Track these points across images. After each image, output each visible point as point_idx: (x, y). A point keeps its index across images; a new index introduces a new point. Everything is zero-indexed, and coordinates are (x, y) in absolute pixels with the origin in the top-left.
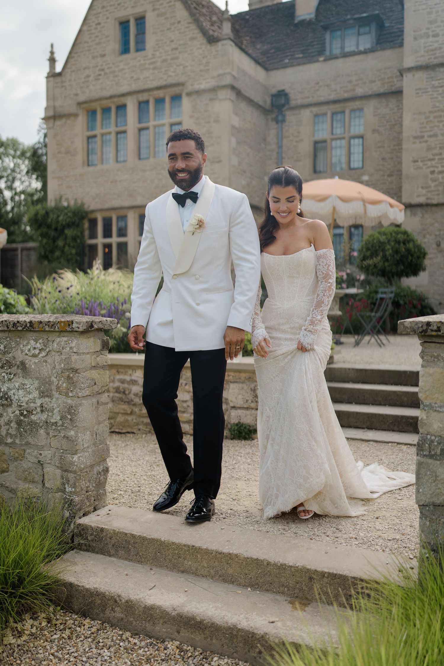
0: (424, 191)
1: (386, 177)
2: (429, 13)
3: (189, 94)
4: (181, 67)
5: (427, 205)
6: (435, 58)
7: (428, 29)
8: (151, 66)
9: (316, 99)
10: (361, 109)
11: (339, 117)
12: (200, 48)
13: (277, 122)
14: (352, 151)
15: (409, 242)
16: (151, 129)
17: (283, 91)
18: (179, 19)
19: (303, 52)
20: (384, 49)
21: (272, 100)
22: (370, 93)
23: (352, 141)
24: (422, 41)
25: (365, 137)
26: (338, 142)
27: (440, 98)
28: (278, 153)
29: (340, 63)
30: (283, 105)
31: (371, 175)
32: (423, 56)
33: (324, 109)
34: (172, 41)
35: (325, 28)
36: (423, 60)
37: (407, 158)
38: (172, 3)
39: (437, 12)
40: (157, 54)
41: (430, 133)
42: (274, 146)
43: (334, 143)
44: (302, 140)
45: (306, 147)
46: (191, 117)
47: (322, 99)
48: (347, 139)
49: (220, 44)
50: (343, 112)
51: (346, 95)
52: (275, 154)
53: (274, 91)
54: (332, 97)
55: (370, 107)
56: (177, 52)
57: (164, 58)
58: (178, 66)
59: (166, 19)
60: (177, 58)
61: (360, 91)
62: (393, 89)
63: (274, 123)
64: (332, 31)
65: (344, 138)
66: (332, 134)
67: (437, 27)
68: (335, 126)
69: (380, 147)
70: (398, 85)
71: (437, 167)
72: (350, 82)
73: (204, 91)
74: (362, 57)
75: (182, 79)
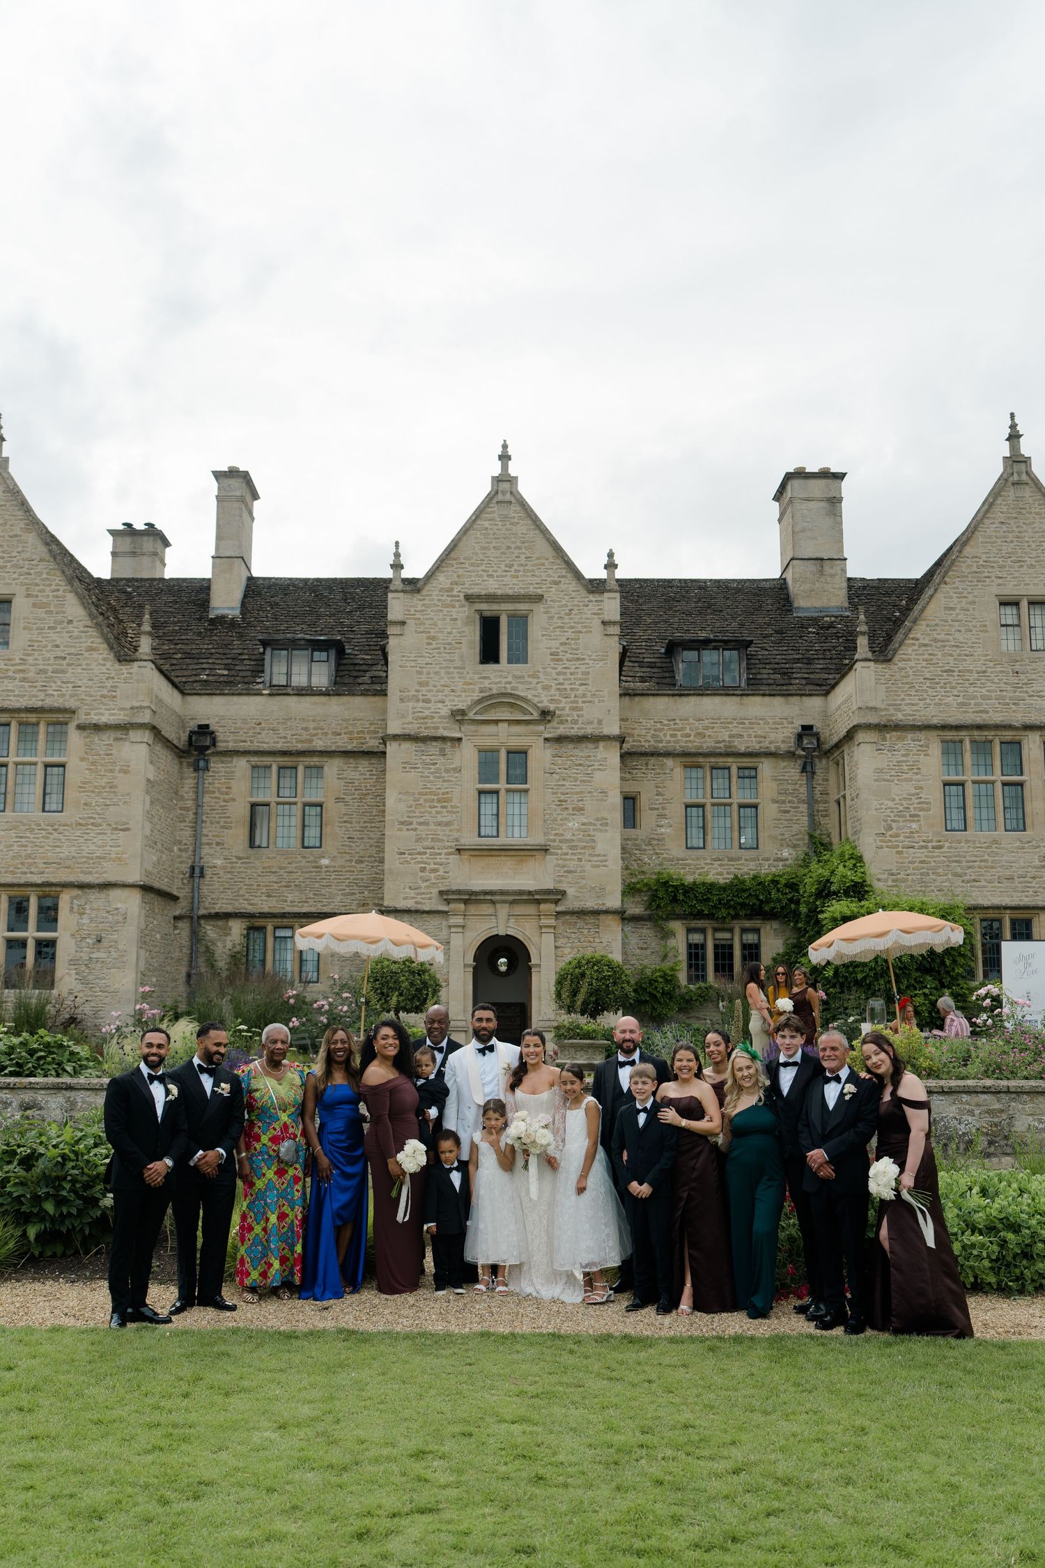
0: (412, 893)
1: (353, 863)
2: (419, 673)
3: (81, 727)
4: (70, 685)
5: (417, 911)
6: (426, 728)
7: (418, 691)
8: (17, 676)
9: (255, 746)
10: (320, 768)
11: (288, 772)
12: (104, 665)
13: (197, 769)
14: (306, 823)
15: (424, 972)
16: (11, 767)
17: (207, 726)
18: (70, 618)
19: (227, 666)
20: (354, 695)
21: (190, 737)
22: (334, 748)
23: (307, 808)
24: (411, 704)
25: (324, 806)
26: (287, 807)
27: (432, 778)
28: (196, 814)
29: (292, 702)
30: (208, 748)
31: (333, 858)
32: (412, 723)
33: (267, 760)
34: (57, 646)
35: (265, 644)
36: (412, 729)
37: (390, 848)
38: (60, 593)
39: (429, 673)
40: (30, 660)
41: (419, 820)
42: (190, 803)
43: (280, 807)
44: (234, 800)
45: (240, 810)
46: (82, 759)
47: (265, 747)
48: (300, 806)
49: (136, 664)
50: (296, 768)
51: (300, 747)
52: (191, 816)
53: (193, 725)
54: (280, 746)
55: (332, 768)
56: (64, 662)
57: (42, 667)
58: (63, 682)
59: (50, 612)
60: (63, 672)
61: (319, 744)
62: (365, 748)
63: (192, 770)
64: (273, 649)
65: (295, 803)
66: (278, 796)
67: (429, 691)
68: (281, 785)
69: (345, 822)
70: (372, 744)
71: (429, 864)
72: (306, 729)
73: (108, 727)
74: (323, 699)
75: (71, 703)
